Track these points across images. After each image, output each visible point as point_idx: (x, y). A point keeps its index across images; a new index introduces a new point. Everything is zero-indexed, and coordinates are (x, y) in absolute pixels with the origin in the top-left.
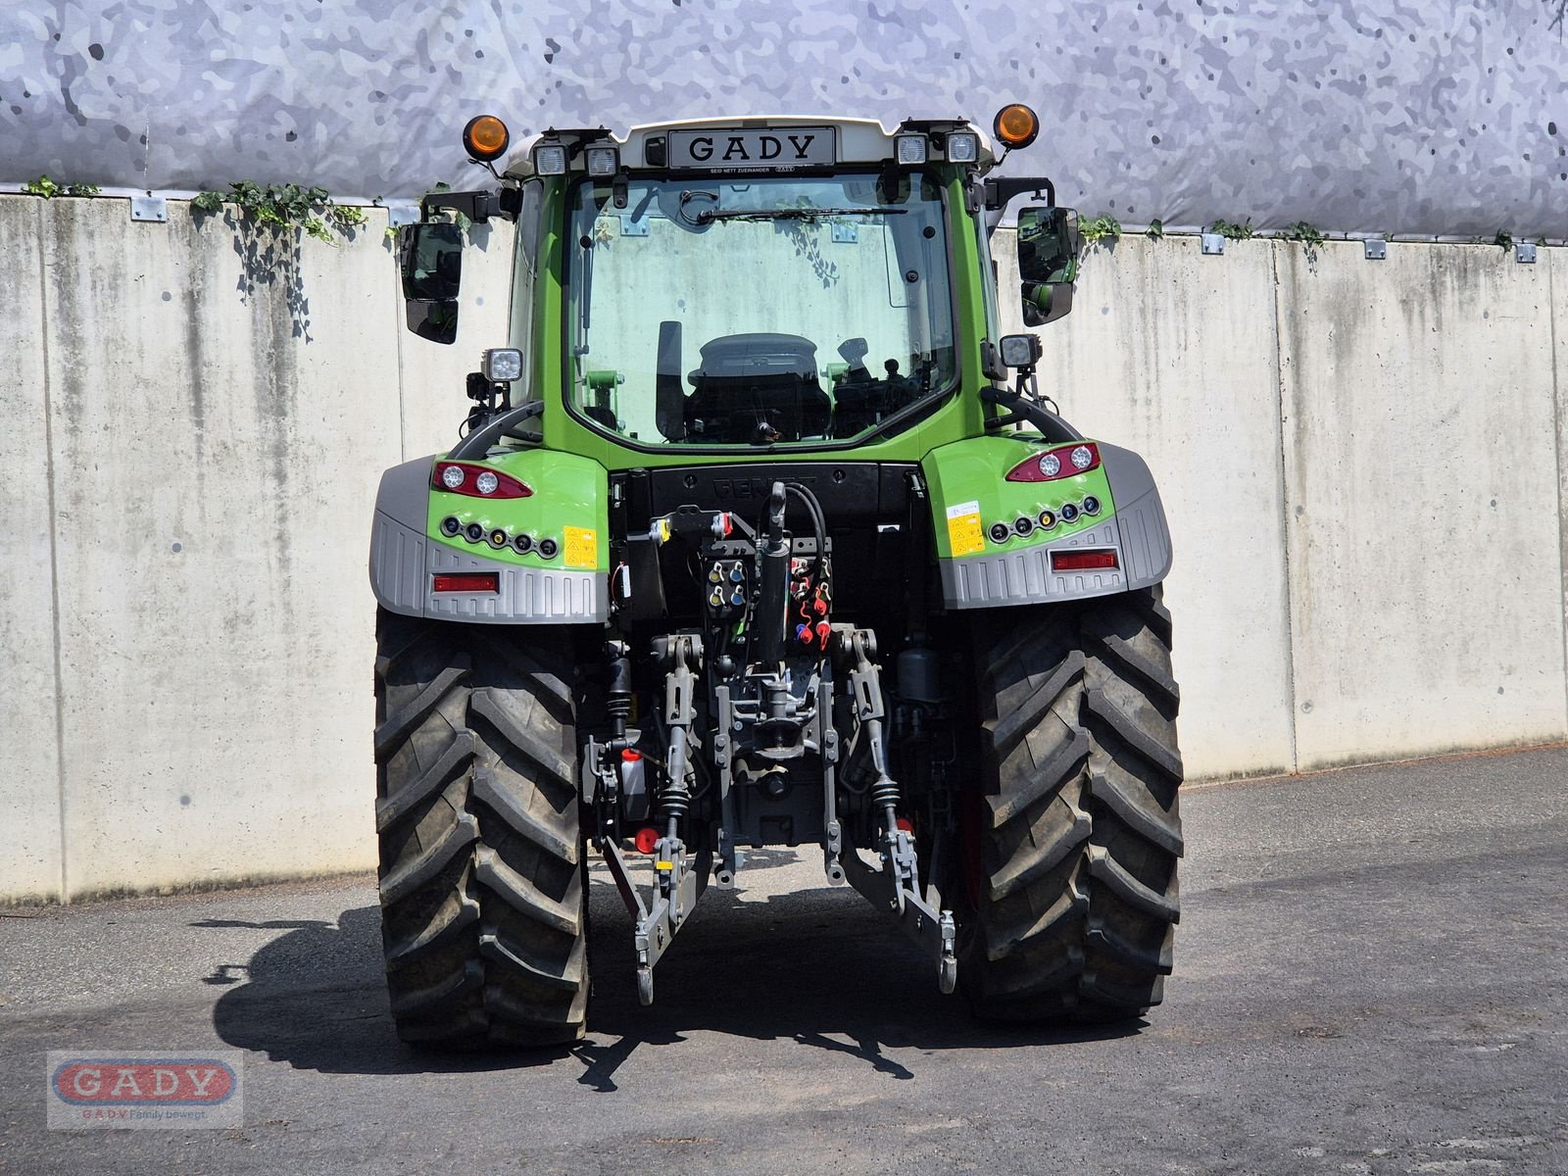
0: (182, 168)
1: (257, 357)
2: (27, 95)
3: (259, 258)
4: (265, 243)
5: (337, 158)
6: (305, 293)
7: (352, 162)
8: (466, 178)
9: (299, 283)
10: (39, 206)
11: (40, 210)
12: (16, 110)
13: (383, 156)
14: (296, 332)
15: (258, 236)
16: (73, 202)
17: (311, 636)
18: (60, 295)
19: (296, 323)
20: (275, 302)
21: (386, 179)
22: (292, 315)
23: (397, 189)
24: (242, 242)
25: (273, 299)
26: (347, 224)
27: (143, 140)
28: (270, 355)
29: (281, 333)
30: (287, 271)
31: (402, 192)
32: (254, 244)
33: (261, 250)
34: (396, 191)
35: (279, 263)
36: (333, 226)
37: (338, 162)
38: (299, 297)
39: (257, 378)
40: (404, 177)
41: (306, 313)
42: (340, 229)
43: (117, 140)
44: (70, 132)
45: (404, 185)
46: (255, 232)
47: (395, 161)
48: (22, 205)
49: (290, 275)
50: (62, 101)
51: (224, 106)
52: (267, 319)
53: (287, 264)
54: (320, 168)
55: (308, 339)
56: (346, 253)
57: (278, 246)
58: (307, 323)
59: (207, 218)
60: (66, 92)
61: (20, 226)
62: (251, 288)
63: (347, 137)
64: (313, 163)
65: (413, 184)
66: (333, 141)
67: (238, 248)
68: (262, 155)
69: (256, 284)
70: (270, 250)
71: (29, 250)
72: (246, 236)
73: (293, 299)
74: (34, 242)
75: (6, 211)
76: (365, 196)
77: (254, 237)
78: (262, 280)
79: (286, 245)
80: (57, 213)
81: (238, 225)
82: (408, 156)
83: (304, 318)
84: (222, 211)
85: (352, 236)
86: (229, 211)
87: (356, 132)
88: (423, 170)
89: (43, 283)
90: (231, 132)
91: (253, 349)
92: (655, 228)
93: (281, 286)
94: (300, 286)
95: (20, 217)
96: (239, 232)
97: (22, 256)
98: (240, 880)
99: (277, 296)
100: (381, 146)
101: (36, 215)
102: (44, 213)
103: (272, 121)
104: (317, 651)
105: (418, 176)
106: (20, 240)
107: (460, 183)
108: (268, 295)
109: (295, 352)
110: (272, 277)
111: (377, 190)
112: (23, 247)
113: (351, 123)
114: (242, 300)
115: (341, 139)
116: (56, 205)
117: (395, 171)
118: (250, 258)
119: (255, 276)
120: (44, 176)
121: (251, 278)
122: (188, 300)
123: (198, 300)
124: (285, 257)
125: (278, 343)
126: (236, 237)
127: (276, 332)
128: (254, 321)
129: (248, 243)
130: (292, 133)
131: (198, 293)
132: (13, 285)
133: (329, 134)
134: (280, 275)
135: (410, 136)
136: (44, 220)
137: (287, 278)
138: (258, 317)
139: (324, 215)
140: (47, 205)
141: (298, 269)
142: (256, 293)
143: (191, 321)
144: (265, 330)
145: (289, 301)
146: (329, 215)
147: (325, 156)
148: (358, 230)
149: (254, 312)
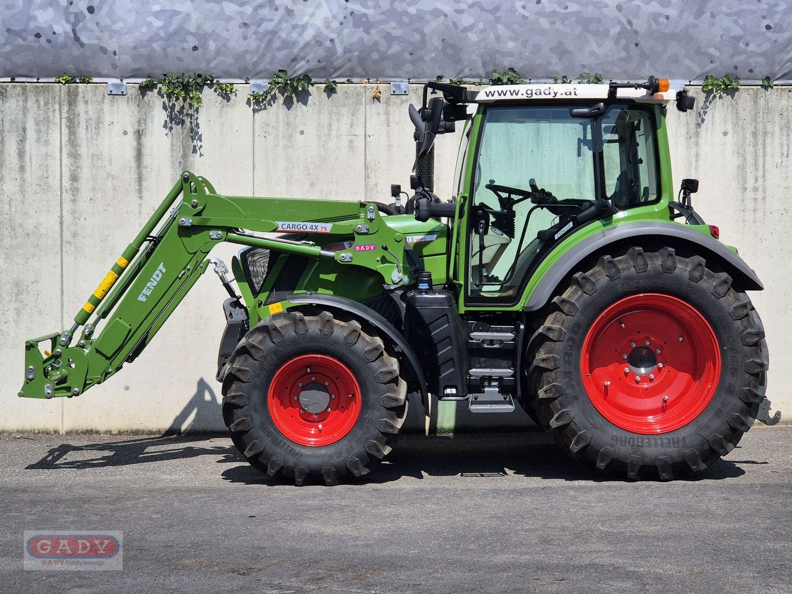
0: (137, 67)
1: (173, 163)
2: (54, 33)
3: (176, 113)
4: (179, 104)
5: (222, 58)
6: (200, 131)
7: (230, 60)
8: (297, 67)
9: (197, 125)
10: (60, 89)
11: (60, 91)
12: (49, 41)
13: (248, 57)
14: (195, 151)
15: (176, 101)
16: (77, 86)
17: (198, 308)
18: (69, 133)
19: (195, 146)
20: (184, 135)
21: (251, 69)
22: (193, 142)
23: (258, 74)
24: (167, 105)
25: (183, 133)
26: (226, 94)
27: (115, 53)
28: (180, 162)
29: (187, 151)
30: (191, 119)
31: (260, 75)
32: (174, 105)
33: (177, 108)
34: (257, 75)
35: (187, 115)
36: (218, 95)
37: (222, 61)
38: (197, 133)
39: (172, 174)
40: (261, 67)
41: (201, 141)
42: (222, 96)
43: (101, 54)
44: (76, 51)
45: (261, 72)
46: (175, 99)
47: (255, 59)
48: (52, 88)
49: (192, 121)
50: (72, 35)
51: (158, 34)
52: (179, 144)
53: (191, 116)
54: (212, 65)
55: (201, 155)
56: (225, 108)
57: (187, 106)
58: (201, 146)
59: (148, 92)
60: (74, 31)
61: (50, 99)
62: (171, 128)
63: (226, 47)
64: (209, 62)
65: (266, 71)
66: (218, 50)
67: (165, 108)
68: (180, 59)
69: (174, 126)
70: (182, 108)
71: (54, 111)
72: (169, 101)
73: (194, 134)
74: (57, 107)
75: (43, 91)
76: (240, 78)
77: (174, 102)
78: (177, 124)
79: (191, 106)
80: (69, 92)
81: (165, 96)
82: (263, 56)
83: (199, 144)
84: (156, 89)
85: (228, 99)
86: (160, 88)
87: (232, 44)
88: (271, 63)
89: (61, 127)
90: (161, 48)
91: (171, 159)
92: (413, 90)
93: (188, 127)
94: (198, 128)
95: (50, 94)
96: (165, 99)
97: (50, 113)
98: (155, 431)
99: (185, 132)
100: (246, 51)
101: (59, 93)
102: (62, 92)
103: (184, 41)
104: (201, 317)
105: (269, 66)
106: (50, 106)
107: (294, 69)
108: (180, 131)
109: (194, 161)
110: (183, 122)
111: (246, 75)
112: (52, 109)
113: (228, 40)
114: (166, 134)
115: (223, 49)
116: (69, 88)
117: (255, 64)
118: (171, 113)
119: (173, 122)
120: (65, 73)
121: (171, 123)
122: (136, 134)
123: (142, 134)
124: (191, 112)
125: (185, 156)
126: (164, 103)
127: (184, 150)
128: (172, 145)
129: (171, 105)
130: (195, 47)
131: (142, 131)
132: (45, 128)
133: (216, 46)
134: (187, 121)
135: (263, 46)
136: (62, 95)
137: (191, 122)
138: (174, 143)
139: (213, 89)
140: (64, 88)
141: (197, 118)
142: (174, 131)
143: (138, 145)
144: (178, 150)
145: (192, 135)
146: (216, 89)
147: (215, 58)
148: (232, 96)
149: (172, 140)
